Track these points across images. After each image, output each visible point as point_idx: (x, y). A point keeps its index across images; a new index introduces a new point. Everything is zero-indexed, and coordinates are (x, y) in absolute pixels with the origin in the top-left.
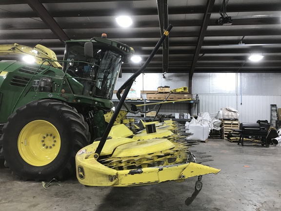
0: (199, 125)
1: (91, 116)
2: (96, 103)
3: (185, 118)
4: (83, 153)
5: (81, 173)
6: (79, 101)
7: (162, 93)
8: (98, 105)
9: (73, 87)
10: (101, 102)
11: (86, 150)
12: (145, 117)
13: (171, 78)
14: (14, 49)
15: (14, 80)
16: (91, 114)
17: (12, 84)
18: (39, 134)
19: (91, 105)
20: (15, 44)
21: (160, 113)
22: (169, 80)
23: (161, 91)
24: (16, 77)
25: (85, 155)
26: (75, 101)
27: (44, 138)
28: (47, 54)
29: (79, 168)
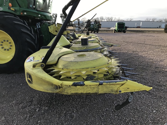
1: (39, 27)
2: (39, 15)
4: (31, 60)
5: (30, 79)
6: (25, 13)
8: (41, 17)
11: (34, 58)
16: (38, 26)
19: (35, 17)
25: (33, 63)
26: (22, 13)
29: (27, 74)
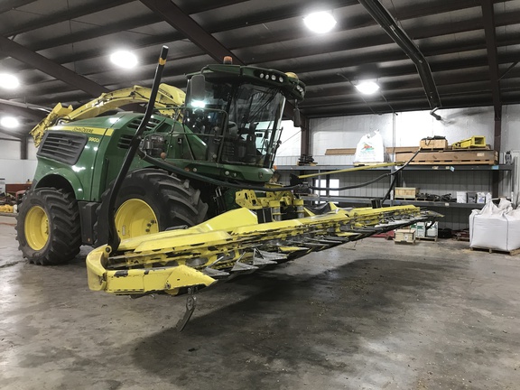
0: (498, 217)
1: (219, 194)
2: (227, 172)
3: (478, 202)
6: (195, 170)
7: (429, 150)
8: (229, 177)
9: (194, 147)
10: (237, 172)
12: (392, 198)
13: (453, 119)
14: (133, 94)
15: (123, 141)
16: (219, 191)
17: (121, 146)
18: (142, 220)
19: (218, 176)
20: (136, 86)
21: (424, 192)
22: (451, 123)
23: (426, 147)
24: (124, 136)
26: (187, 170)
27: (149, 225)
28: (172, 97)
